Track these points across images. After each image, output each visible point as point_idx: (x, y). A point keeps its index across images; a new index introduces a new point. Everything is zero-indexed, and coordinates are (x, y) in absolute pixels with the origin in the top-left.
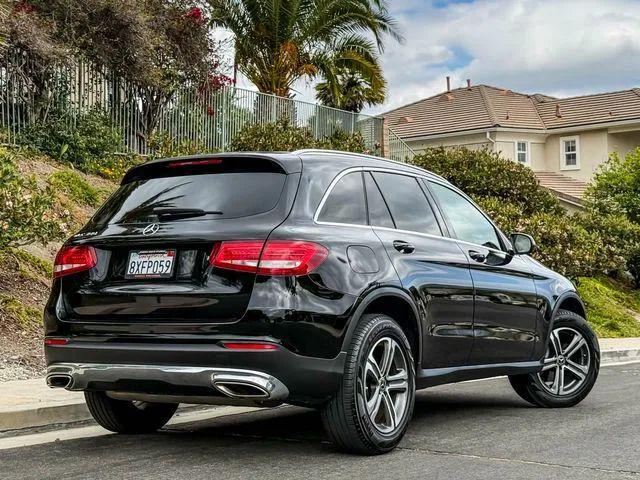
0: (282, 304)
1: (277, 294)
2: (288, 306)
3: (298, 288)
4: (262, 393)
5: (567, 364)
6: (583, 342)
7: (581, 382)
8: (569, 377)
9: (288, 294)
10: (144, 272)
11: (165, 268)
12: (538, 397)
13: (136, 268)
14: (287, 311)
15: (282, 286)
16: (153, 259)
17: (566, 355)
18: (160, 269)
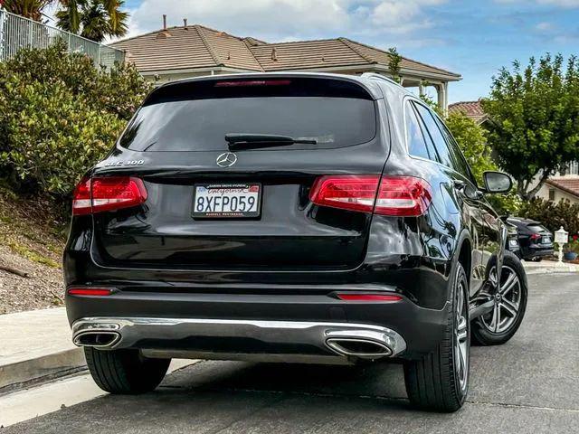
0: (395, 248)
1: (386, 236)
2: (402, 251)
3: (409, 231)
4: (384, 350)
5: (502, 301)
6: (516, 280)
7: (512, 319)
8: (505, 314)
9: (400, 237)
10: (218, 209)
11: (248, 206)
12: (480, 335)
13: (206, 204)
14: (403, 256)
15: (394, 228)
16: (230, 194)
17: (502, 293)
18: (240, 207)
